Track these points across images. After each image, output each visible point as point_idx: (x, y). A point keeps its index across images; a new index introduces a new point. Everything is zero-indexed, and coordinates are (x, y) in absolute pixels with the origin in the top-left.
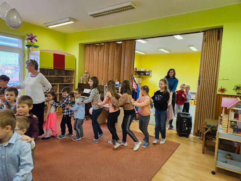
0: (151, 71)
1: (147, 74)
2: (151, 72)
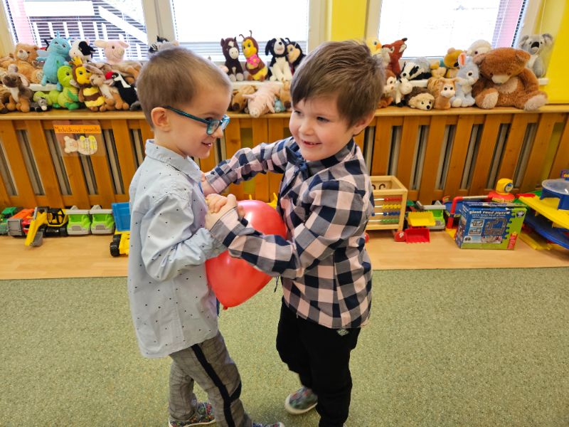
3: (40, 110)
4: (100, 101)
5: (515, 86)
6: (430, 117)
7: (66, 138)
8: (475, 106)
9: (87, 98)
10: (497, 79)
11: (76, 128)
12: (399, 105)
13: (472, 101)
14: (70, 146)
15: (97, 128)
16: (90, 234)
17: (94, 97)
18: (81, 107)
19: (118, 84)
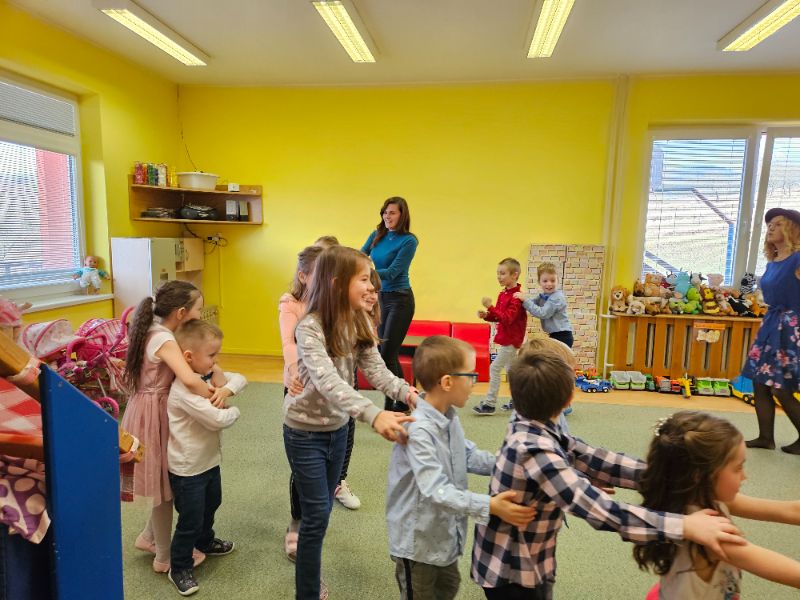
0: (254, 192)
1: (231, 209)
2: (259, 197)
3: (679, 313)
4: (717, 310)
7: (700, 331)
9: (709, 308)
11: (707, 326)
14: (701, 336)
15: (723, 326)
16: (714, 395)
17: (714, 308)
18: (701, 313)
19: (730, 301)
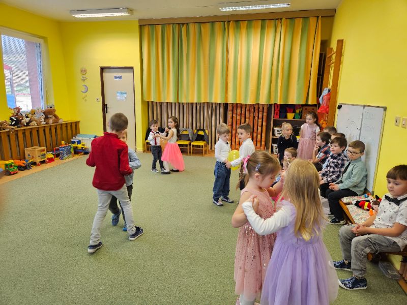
5: (54, 118)
6: (38, 128)
8: (46, 124)
10: (49, 116)
12: (26, 126)
13: (45, 123)
